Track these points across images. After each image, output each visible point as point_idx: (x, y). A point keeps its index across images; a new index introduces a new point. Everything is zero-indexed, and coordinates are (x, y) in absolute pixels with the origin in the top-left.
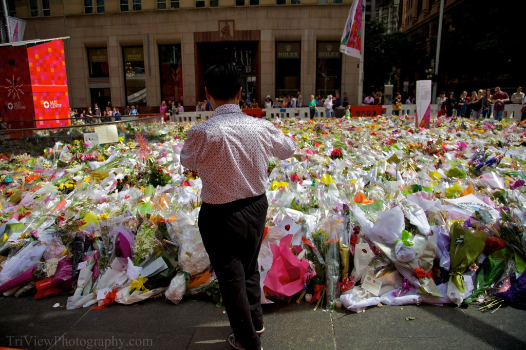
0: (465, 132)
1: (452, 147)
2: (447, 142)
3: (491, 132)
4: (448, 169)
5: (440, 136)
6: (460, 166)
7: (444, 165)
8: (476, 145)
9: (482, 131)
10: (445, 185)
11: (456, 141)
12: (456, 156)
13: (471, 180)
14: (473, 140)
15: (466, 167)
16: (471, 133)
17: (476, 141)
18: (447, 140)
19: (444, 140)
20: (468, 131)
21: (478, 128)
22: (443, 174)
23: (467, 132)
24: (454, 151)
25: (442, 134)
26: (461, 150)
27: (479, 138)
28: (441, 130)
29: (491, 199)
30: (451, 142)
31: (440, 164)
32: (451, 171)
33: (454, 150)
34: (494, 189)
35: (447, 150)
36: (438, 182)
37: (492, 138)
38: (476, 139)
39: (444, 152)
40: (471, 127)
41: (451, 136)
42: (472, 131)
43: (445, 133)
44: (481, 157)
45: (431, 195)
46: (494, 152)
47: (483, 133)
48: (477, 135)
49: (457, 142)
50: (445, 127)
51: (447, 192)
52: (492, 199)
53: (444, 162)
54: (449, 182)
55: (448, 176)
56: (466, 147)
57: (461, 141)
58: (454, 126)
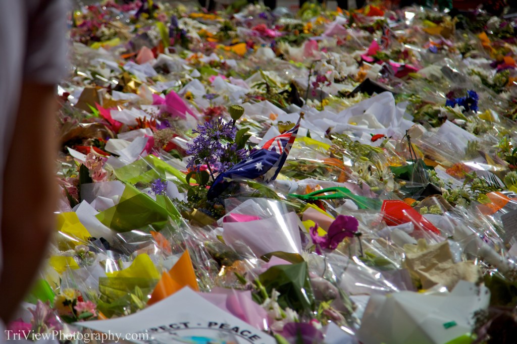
0: (184, 57)
1: (136, 114)
2: (117, 95)
3: (269, 53)
4: (112, 200)
5: (94, 74)
6: (160, 185)
7: (102, 185)
8: (219, 101)
9: (241, 48)
10: (103, 264)
11: (153, 90)
12: (151, 147)
13: (191, 233)
14: (209, 83)
15: (181, 187)
16: (204, 59)
17: (219, 88)
18: (120, 88)
19: (110, 90)
20: (193, 51)
21: (229, 37)
22: (98, 223)
23: (190, 54)
24: (143, 131)
25: (104, 66)
26: (166, 124)
27: (228, 76)
28: (102, 51)
29: (254, 297)
30: (131, 97)
31: (86, 186)
32: (123, 207)
33: (141, 124)
34: (266, 257)
35: (117, 129)
36: (79, 255)
37: (270, 74)
38: (220, 80)
39: (106, 137)
40: (204, 36)
41: (136, 73)
42: (208, 51)
43: (115, 65)
44: (224, 144)
45: (44, 312)
46: (275, 122)
47: (243, 57)
48: (223, 66)
49: (156, 95)
50: (116, 41)
51: (108, 290)
52: (259, 297)
53: (100, 177)
54: (119, 250)
55: (115, 228)
56: (184, 109)
57: (169, 90)
58: (145, 36)
